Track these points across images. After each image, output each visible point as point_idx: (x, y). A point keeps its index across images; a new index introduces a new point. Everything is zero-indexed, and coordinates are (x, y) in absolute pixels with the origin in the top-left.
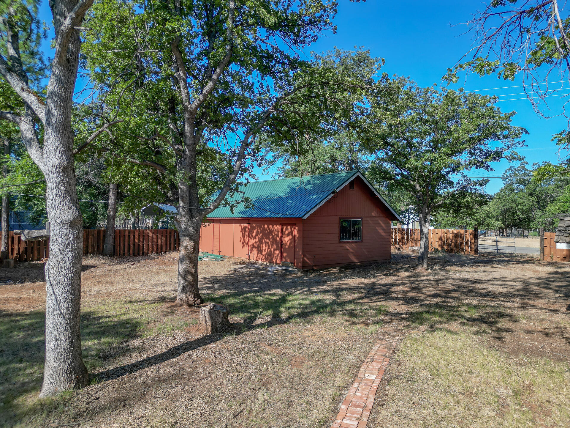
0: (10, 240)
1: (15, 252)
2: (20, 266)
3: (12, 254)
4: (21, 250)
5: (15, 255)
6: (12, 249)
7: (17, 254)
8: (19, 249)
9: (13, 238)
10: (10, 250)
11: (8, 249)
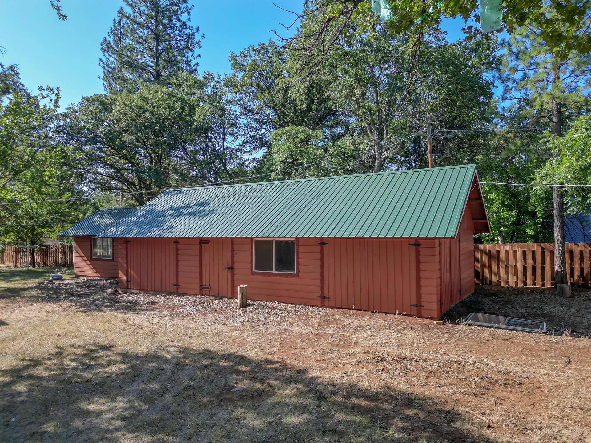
0: (567, 256)
1: (576, 274)
2: (579, 295)
3: (572, 276)
4: (585, 272)
5: (576, 278)
6: (572, 269)
7: (578, 277)
8: (582, 269)
9: (572, 253)
10: (568, 270)
11: (565, 268)
